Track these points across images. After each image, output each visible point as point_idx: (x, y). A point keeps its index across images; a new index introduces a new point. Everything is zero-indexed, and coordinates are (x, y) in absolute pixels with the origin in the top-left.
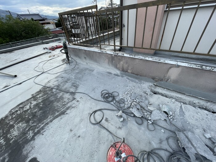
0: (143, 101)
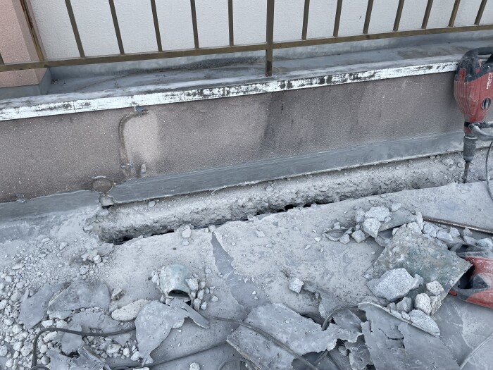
0: (83, 303)
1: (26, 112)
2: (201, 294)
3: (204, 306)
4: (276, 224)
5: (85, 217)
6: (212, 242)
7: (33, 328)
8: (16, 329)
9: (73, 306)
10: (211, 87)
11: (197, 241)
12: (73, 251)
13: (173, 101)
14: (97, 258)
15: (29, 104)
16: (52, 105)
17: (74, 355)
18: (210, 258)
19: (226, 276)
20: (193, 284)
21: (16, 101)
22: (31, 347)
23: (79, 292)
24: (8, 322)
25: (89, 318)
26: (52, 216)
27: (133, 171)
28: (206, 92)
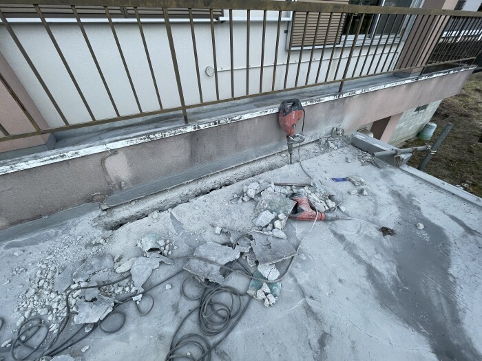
1: (34, 164)
2: (167, 247)
3: (170, 253)
4: (205, 201)
5: (92, 219)
6: (171, 217)
7: (65, 291)
8: (53, 295)
9: (90, 272)
10: (154, 133)
11: (162, 219)
12: (86, 240)
13: (132, 144)
14: (102, 241)
15: (35, 158)
16: (52, 157)
17: (94, 300)
18: (171, 226)
19: (181, 234)
20: (161, 243)
21: (26, 158)
22: (65, 303)
23: (93, 263)
24: (46, 293)
25: (102, 276)
26: (70, 222)
27: (117, 187)
28: (151, 136)
